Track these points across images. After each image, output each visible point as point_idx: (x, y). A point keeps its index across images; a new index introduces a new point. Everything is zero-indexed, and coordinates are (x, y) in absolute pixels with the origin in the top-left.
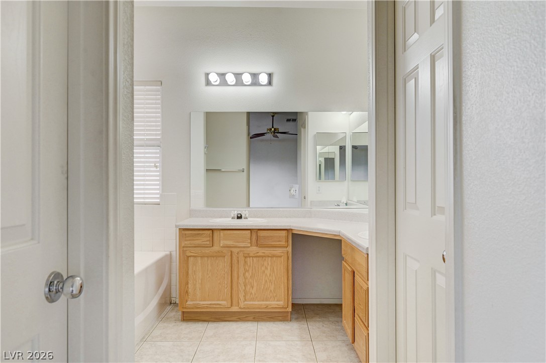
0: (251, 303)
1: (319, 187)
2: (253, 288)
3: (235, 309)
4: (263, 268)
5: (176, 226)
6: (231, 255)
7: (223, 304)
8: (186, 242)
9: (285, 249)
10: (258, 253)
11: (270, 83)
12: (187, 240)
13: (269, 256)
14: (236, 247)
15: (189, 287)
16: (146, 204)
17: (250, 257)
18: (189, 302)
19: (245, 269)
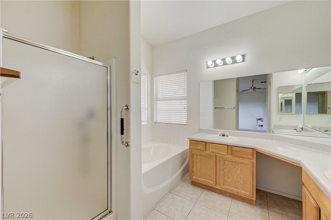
0: (228, 187)
1: (280, 118)
2: (229, 179)
3: (218, 187)
4: (235, 169)
5: (188, 138)
6: (216, 157)
7: (211, 183)
8: (192, 147)
9: (251, 160)
10: (232, 159)
11: (243, 60)
12: (193, 146)
13: (239, 163)
14: (219, 154)
15: (194, 169)
16: (181, 125)
17: (227, 161)
18: (194, 177)
19: (224, 167)
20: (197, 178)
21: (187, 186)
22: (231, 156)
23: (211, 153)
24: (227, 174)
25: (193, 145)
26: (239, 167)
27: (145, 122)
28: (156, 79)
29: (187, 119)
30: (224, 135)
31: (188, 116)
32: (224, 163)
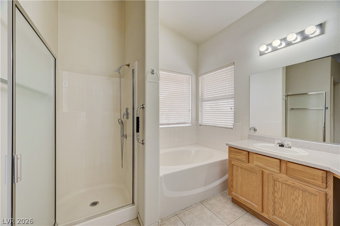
0: (280, 220)
3: (265, 215)
5: (227, 145)
6: (262, 174)
7: (256, 207)
8: (232, 155)
9: (323, 190)
10: (288, 181)
11: (322, 33)
13: (300, 189)
14: (267, 170)
15: (234, 183)
16: (227, 128)
17: (279, 182)
18: (233, 193)
19: (274, 190)
20: (237, 195)
21: (225, 202)
22: (285, 175)
23: (256, 167)
24: (280, 201)
25: (232, 153)
26: (299, 196)
27: (189, 124)
28: (201, 78)
29: (234, 121)
30: (282, 146)
31: (234, 119)
32: (274, 185)
